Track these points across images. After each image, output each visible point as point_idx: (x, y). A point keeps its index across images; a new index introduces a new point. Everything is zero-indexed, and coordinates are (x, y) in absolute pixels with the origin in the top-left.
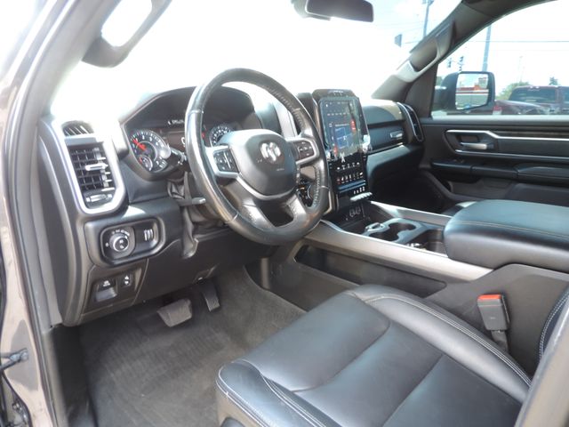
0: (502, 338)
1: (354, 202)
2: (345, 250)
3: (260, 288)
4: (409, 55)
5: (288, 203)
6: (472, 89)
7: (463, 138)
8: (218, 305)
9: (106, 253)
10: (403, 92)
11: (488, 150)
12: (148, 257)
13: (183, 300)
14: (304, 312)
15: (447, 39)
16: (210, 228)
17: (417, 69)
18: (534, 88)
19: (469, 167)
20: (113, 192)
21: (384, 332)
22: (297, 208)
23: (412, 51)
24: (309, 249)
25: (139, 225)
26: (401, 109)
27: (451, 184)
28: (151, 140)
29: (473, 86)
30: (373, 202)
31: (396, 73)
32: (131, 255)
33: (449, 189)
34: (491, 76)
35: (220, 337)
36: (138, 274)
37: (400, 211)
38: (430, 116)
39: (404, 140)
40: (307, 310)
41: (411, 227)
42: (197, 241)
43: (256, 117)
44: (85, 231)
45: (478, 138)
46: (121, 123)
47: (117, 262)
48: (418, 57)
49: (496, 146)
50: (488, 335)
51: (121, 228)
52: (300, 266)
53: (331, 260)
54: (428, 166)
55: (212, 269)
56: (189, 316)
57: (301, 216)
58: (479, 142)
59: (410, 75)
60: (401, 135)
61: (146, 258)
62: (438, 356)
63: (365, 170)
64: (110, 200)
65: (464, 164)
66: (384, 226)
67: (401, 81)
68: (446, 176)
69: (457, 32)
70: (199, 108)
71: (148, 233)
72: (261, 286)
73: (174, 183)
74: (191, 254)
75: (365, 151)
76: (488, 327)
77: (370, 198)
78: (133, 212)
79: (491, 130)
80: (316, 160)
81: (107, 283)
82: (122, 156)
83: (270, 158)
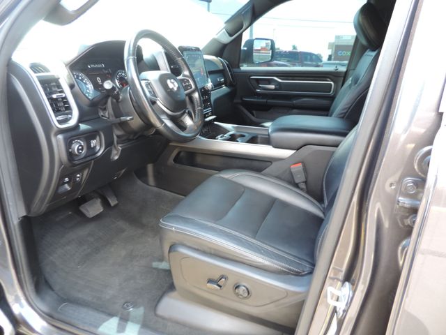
0: (303, 186)
1: (207, 122)
2: (209, 151)
3: (147, 186)
4: (224, 25)
5: (183, 118)
6: (259, 50)
7: (260, 82)
8: (117, 202)
9: (71, 155)
10: (221, 50)
11: (275, 89)
12: (94, 159)
13: (94, 200)
14: (183, 197)
15: (249, 16)
16: (124, 140)
17: (231, 35)
18: (285, 52)
19: (265, 100)
20: (71, 114)
21: (243, 192)
22: (188, 121)
23: (226, 23)
24: (182, 154)
25: (88, 136)
26: (222, 62)
27: (254, 112)
28: (80, 78)
29: (260, 48)
30: (215, 123)
31: (216, 37)
32: (85, 157)
33: (253, 115)
34: (272, 41)
35: (121, 224)
36: (86, 172)
37: (233, 127)
38: (239, 67)
39: (225, 83)
40: (185, 196)
41: (243, 136)
42: (120, 148)
43: (145, 63)
44: (57, 141)
45: (269, 82)
46: (66, 65)
47: (77, 162)
48: (231, 27)
49: (280, 87)
50: (296, 185)
51: (78, 139)
52: (178, 166)
53: (199, 159)
54: (239, 101)
55: (123, 171)
56: (101, 210)
57: (191, 126)
58: (269, 84)
59: (226, 39)
60: (223, 79)
61: (91, 160)
62: (274, 201)
63: (210, 101)
64: (70, 118)
65: (262, 98)
66: (227, 136)
67: (220, 42)
68: (252, 107)
69: (255, 11)
70: (133, 55)
71: (93, 143)
72: (148, 184)
73: (101, 109)
74: (116, 158)
75: (210, 88)
76: (297, 181)
77: (215, 120)
78: (83, 127)
79: (277, 76)
80: (193, 92)
81: (67, 179)
82: (72, 87)
83: (173, 88)
